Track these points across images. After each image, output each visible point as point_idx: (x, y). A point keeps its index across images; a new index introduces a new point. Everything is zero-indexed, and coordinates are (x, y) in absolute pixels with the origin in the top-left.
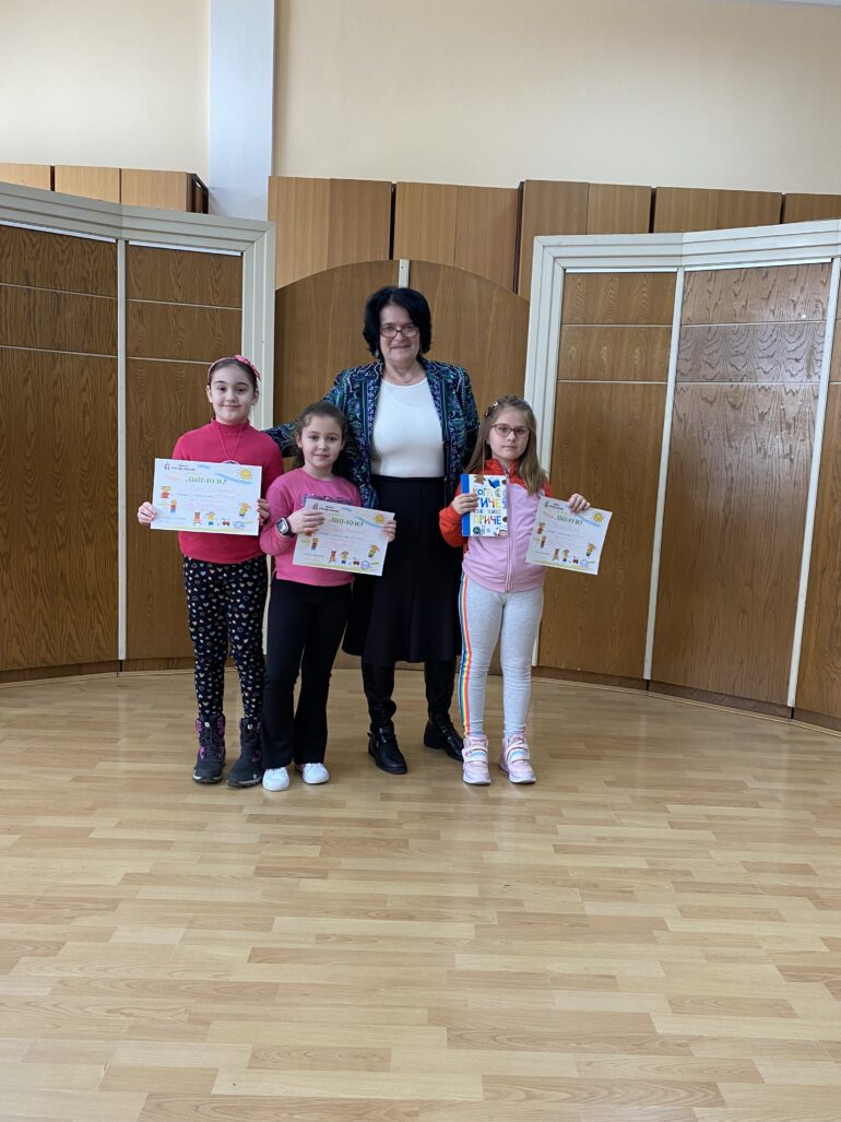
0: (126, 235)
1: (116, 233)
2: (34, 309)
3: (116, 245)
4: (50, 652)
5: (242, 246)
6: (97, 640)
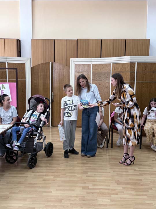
3: (6, 63)
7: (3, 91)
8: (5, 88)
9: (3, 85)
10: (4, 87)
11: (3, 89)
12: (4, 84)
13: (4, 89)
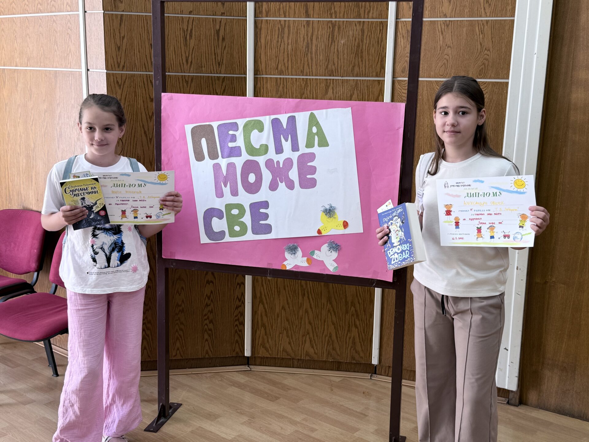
2: (312, 40)
4: (313, 347)
6: (354, 343)
7: (312, 157)
10: (320, 133)
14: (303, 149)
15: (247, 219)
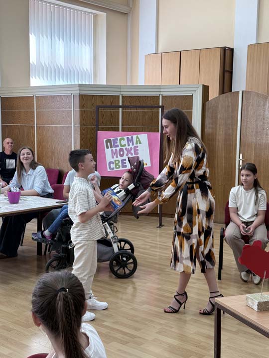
0: (162, 93)
1: (159, 93)
2: (138, 117)
3: (159, 96)
5: (193, 92)
7: (137, 147)
8: (140, 143)
9: (137, 137)
10: (139, 141)
11: (137, 143)
12: (139, 136)
13: (138, 145)
14: (135, 145)
15: (120, 164)
